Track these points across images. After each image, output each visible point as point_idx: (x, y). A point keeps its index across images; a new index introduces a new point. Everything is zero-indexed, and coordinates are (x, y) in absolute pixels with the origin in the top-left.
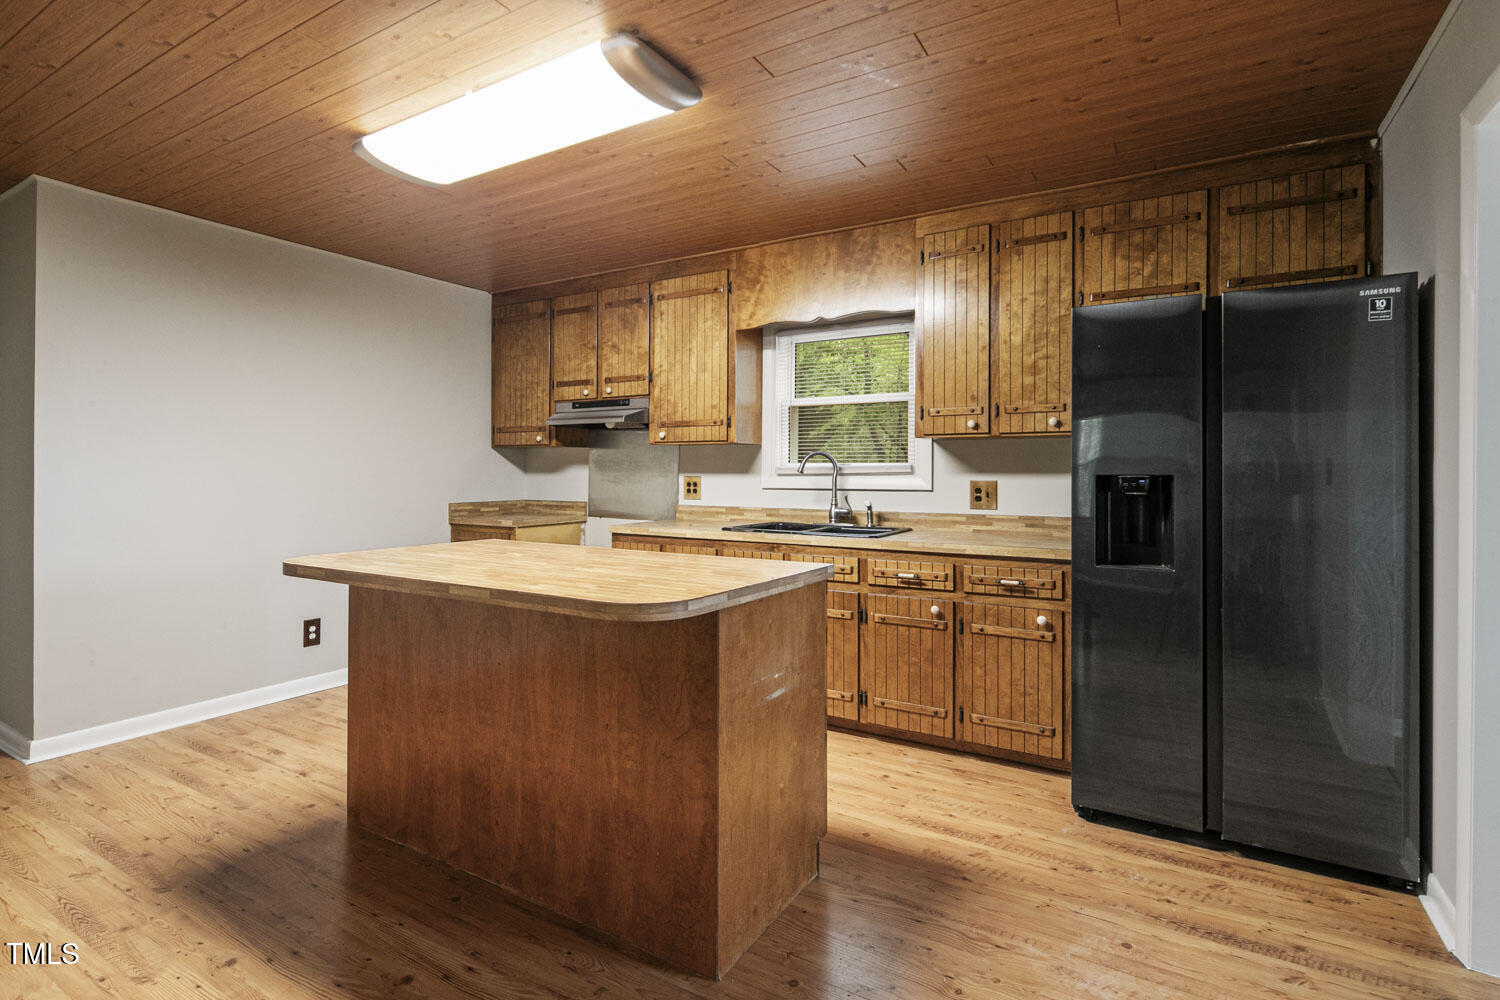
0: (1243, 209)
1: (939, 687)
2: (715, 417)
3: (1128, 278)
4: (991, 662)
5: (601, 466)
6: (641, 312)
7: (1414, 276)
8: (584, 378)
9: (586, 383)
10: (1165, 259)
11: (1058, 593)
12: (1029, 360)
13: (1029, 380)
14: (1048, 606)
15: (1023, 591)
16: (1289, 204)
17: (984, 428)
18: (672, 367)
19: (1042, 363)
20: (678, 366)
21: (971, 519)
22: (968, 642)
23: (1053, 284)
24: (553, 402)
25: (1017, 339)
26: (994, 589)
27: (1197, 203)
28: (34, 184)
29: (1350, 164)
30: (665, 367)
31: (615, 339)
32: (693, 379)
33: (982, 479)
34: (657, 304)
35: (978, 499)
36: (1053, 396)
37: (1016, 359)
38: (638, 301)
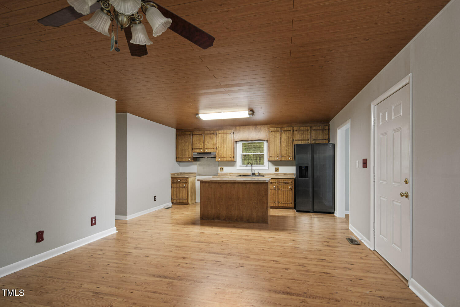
0: (314, 130)
1: (275, 199)
2: (230, 156)
3: (300, 138)
4: (283, 194)
5: (200, 165)
6: (214, 136)
7: (333, 143)
8: (200, 148)
9: (201, 149)
10: (305, 136)
11: (292, 183)
12: (286, 149)
13: (286, 152)
14: (290, 185)
15: (287, 183)
16: (320, 130)
17: (279, 159)
18: (221, 147)
19: (288, 150)
20: (222, 147)
21: (275, 174)
22: (279, 191)
23: (289, 138)
24: (193, 152)
25: (284, 146)
26: (283, 183)
27: (309, 128)
28: (126, 114)
29: (327, 126)
30: (220, 147)
31: (208, 141)
32: (226, 149)
33: (277, 167)
34: (218, 135)
35: (276, 170)
36: (289, 154)
37: (284, 149)
38: (214, 134)
